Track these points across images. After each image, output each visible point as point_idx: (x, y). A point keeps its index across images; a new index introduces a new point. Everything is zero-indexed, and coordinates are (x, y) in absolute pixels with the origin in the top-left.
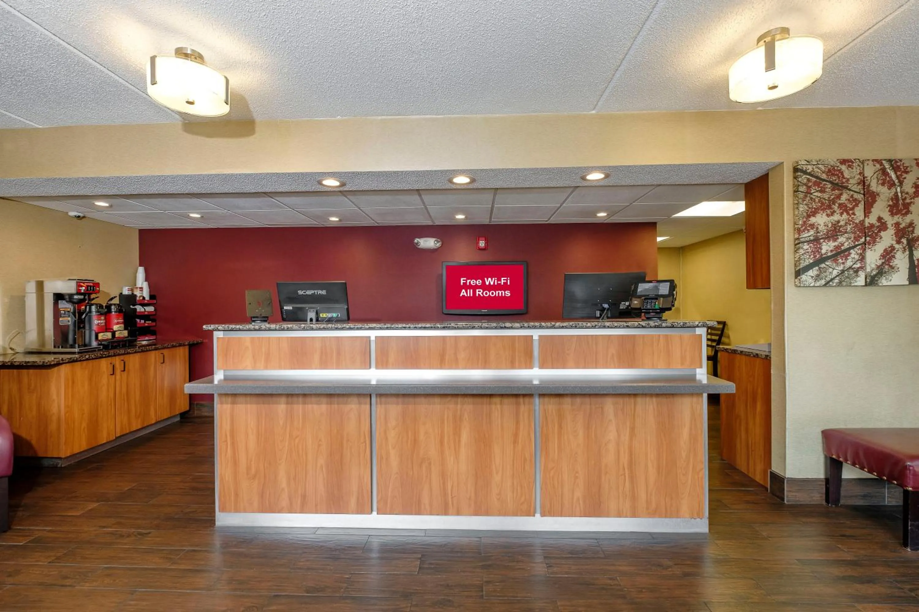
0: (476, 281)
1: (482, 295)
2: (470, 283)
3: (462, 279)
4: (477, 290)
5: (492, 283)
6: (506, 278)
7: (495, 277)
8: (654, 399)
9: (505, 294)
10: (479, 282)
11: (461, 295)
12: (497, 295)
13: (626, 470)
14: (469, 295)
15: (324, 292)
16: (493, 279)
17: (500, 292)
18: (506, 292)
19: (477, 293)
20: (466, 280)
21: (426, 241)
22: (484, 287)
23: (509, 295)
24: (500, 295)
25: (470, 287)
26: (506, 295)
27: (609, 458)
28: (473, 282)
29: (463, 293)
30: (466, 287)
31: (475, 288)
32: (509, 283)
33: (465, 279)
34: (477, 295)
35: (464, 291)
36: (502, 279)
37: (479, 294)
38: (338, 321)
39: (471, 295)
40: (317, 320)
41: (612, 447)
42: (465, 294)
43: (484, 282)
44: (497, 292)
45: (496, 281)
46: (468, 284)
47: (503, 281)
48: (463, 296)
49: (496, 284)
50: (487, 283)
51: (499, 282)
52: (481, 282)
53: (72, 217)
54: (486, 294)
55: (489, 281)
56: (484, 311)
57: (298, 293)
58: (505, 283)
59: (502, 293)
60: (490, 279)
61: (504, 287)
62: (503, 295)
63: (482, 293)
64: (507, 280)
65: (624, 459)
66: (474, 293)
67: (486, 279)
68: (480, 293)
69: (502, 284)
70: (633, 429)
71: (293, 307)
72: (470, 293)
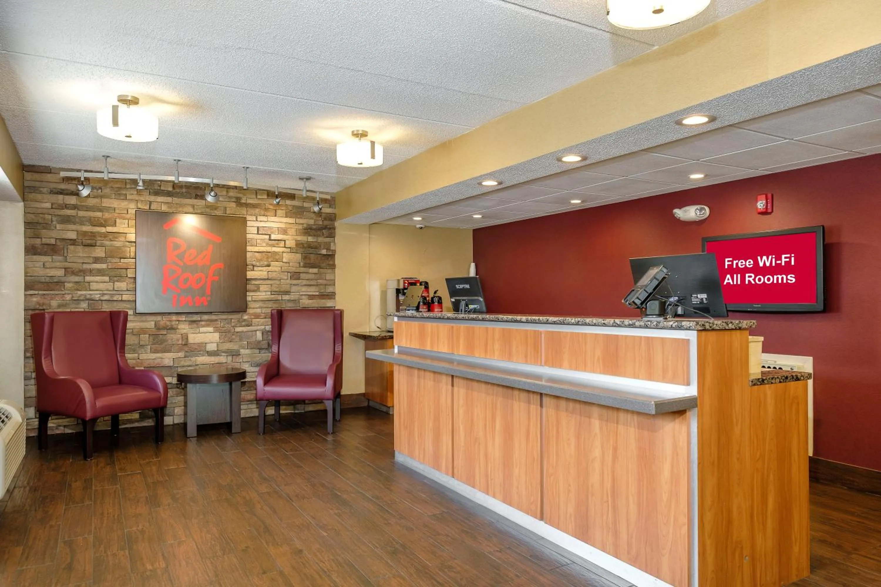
0: (746, 262)
1: (753, 282)
2: (737, 264)
3: (727, 260)
4: (747, 275)
5: (768, 264)
6: (788, 255)
7: (772, 255)
8: (635, 417)
9: (787, 279)
10: (749, 263)
11: (725, 283)
12: (775, 282)
13: (610, 498)
14: (735, 283)
15: (467, 286)
16: (770, 257)
17: (780, 277)
18: (789, 277)
19: (747, 279)
20: (732, 261)
21: (685, 211)
22: (757, 270)
23: (794, 280)
24: (780, 281)
25: (738, 270)
26: (789, 281)
27: (595, 479)
28: (741, 264)
29: (728, 279)
30: (732, 271)
31: (744, 271)
32: (793, 263)
33: (731, 259)
34: (747, 282)
35: (728, 276)
36: (783, 256)
37: (749, 281)
38: (480, 312)
39: (739, 283)
40: (465, 311)
41: (597, 465)
42: (731, 281)
43: (756, 263)
44: (775, 277)
45: (774, 260)
46: (735, 267)
47: (784, 260)
48: (728, 284)
49: (774, 264)
50: (761, 264)
51: (778, 262)
52: (752, 262)
53: (417, 228)
54: (760, 280)
55: (764, 261)
56: (757, 306)
57: (456, 287)
58: (788, 263)
59: (782, 278)
60: (765, 258)
61: (786, 269)
62: (785, 281)
63: (754, 280)
64: (790, 258)
65: (608, 484)
66: (743, 279)
67: (759, 258)
68: (751, 279)
69: (783, 264)
70: (615, 449)
71: (455, 300)
72: (737, 279)
